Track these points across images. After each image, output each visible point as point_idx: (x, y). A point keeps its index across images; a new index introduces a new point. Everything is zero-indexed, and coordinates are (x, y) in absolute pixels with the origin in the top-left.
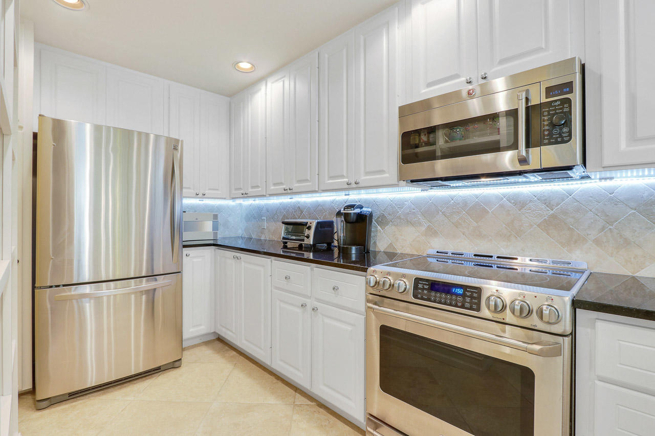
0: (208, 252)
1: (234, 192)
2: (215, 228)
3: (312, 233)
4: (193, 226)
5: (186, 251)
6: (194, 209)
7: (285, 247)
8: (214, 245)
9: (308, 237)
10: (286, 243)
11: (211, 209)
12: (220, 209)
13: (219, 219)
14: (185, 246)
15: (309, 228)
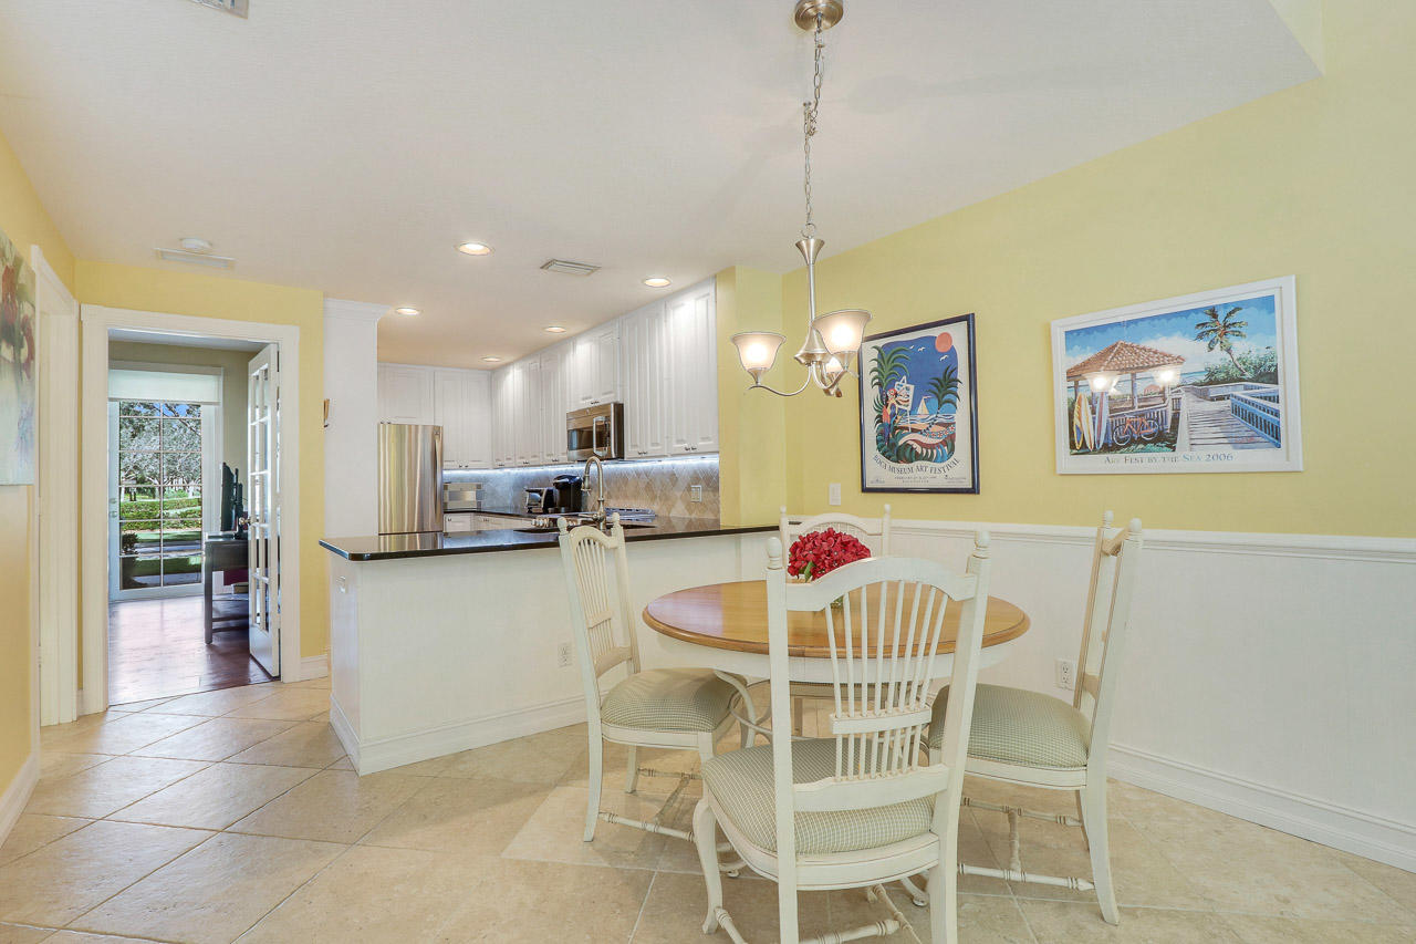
0: (470, 517)
2: (479, 496)
3: (543, 498)
4: (457, 495)
5: (448, 516)
6: (455, 479)
8: (477, 512)
9: (540, 502)
10: (530, 509)
11: (474, 479)
12: (486, 479)
13: (484, 489)
14: (445, 513)
15: (541, 494)
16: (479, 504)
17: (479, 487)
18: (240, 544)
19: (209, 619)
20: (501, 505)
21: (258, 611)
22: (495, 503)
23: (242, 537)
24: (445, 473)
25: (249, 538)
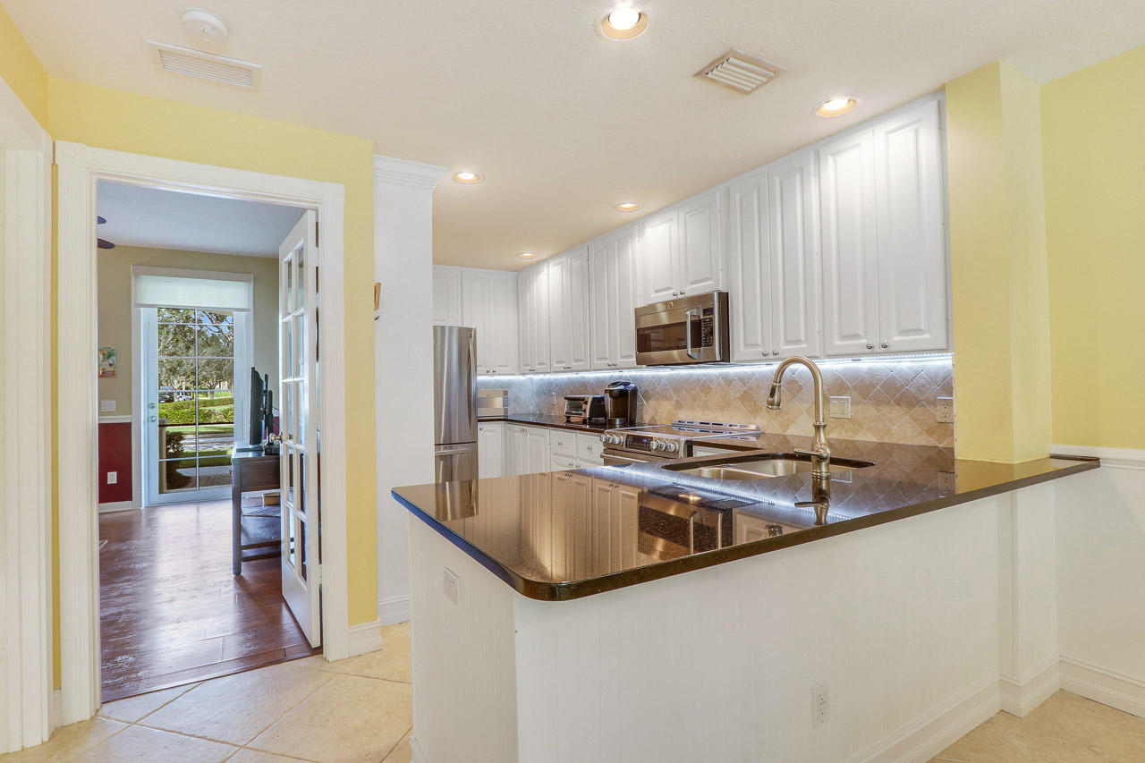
0: (498, 426)
1: (523, 368)
2: (505, 404)
3: (588, 407)
4: (487, 402)
5: (480, 425)
6: (486, 385)
7: (568, 421)
8: (504, 420)
9: (585, 411)
10: (569, 417)
11: (501, 385)
12: (509, 385)
13: (509, 396)
14: (479, 421)
15: (586, 403)
16: (506, 411)
17: (506, 393)
18: (271, 460)
19: (238, 548)
20: (524, 412)
21: (292, 535)
22: (518, 410)
23: (273, 452)
24: (479, 378)
25: (281, 453)
